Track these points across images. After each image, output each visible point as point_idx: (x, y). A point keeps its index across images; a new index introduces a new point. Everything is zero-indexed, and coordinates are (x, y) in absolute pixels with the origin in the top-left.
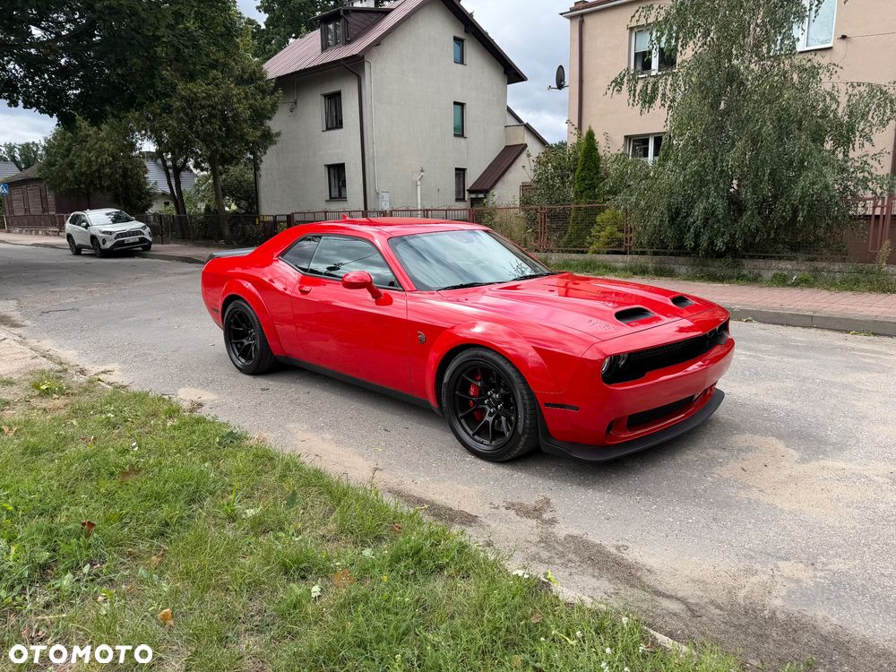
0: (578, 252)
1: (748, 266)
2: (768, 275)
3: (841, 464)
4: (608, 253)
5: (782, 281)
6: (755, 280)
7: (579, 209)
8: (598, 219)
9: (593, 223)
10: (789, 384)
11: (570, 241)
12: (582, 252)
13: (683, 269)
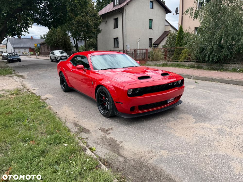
0: (176, 61)
1: (225, 66)
2: (230, 69)
3: (205, 125)
4: (184, 62)
5: (235, 70)
6: (226, 70)
7: (177, 49)
8: (182, 51)
9: (181, 53)
10: (212, 100)
11: (174, 58)
12: (178, 61)
13: (205, 67)
